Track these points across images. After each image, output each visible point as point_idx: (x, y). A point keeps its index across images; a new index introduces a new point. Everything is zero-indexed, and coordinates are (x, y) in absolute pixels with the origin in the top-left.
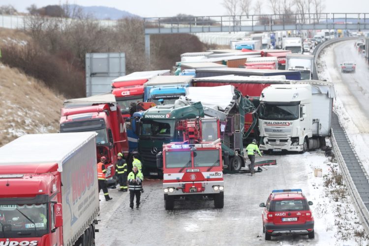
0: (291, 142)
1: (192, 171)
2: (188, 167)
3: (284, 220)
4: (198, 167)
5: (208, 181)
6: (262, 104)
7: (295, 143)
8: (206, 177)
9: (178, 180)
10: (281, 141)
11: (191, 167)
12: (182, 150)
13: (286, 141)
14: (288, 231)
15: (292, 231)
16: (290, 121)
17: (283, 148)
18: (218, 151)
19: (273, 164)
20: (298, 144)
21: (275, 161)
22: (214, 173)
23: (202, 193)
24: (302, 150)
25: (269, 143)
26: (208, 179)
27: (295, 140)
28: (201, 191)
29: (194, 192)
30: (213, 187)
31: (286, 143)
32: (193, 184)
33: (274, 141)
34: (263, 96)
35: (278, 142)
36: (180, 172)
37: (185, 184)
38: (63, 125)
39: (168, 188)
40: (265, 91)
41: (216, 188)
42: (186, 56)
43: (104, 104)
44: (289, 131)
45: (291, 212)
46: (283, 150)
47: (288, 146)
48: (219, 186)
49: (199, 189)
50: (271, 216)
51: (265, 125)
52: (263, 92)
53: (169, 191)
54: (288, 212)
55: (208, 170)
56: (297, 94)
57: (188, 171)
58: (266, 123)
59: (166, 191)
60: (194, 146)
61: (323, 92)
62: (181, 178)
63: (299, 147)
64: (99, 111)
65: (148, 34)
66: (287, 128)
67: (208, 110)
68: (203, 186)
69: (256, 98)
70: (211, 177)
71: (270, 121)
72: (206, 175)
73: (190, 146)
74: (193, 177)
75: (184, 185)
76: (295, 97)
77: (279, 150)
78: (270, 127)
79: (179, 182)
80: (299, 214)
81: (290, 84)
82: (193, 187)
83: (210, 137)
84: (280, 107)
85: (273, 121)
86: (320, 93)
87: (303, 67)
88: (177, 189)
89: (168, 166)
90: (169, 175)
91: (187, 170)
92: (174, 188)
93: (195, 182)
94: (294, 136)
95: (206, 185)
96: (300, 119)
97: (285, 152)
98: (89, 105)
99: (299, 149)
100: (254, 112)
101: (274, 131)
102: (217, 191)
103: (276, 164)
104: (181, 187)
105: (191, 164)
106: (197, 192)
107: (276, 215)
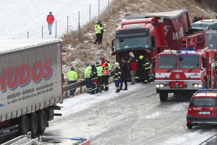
1: (177, 71)
2: (174, 68)
3: (200, 113)
4: (181, 69)
5: (189, 80)
8: (187, 77)
9: (166, 78)
11: (177, 69)
12: (171, 55)
14: (202, 122)
15: (205, 122)
18: (198, 57)
22: (194, 74)
23: (184, 89)
28: (182, 88)
29: (177, 88)
30: (193, 84)
36: (168, 72)
37: (171, 81)
39: (159, 84)
41: (196, 86)
43: (153, 17)
45: (206, 107)
48: (198, 84)
49: (181, 86)
50: (191, 109)
53: (160, 86)
54: (203, 107)
55: (190, 72)
57: (174, 71)
59: (158, 86)
60: (180, 52)
62: (168, 77)
68: (185, 84)
70: (192, 77)
72: (187, 75)
73: (177, 52)
74: (178, 76)
79: (167, 80)
82: (176, 84)
88: (166, 85)
90: (159, 74)
91: (173, 71)
92: (163, 84)
93: (178, 80)
95: (187, 83)
102: (197, 88)
104: (168, 83)
105: (176, 66)
106: (180, 88)
107: (194, 109)
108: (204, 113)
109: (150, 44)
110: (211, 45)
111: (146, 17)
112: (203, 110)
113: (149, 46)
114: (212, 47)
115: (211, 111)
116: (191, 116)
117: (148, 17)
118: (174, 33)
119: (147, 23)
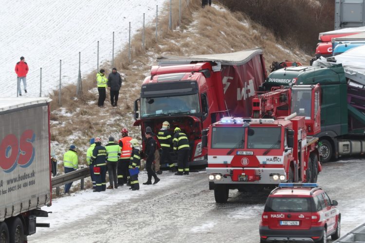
1: (244, 153)
2: (239, 148)
3: (283, 223)
4: (252, 149)
5: (264, 167)
8: (261, 162)
9: (225, 165)
11: (244, 148)
12: (235, 125)
14: (286, 239)
15: (291, 239)
18: (279, 129)
22: (272, 157)
23: (256, 182)
26: (265, 165)
29: (243, 181)
30: (271, 175)
32: (243, 170)
36: (229, 154)
37: (234, 170)
39: (214, 174)
41: (276, 177)
48: (279, 175)
49: (251, 177)
50: (266, 217)
53: (215, 178)
55: (265, 154)
57: (239, 153)
59: (211, 178)
60: (250, 121)
62: (229, 162)
68: (258, 174)
70: (268, 163)
72: (261, 159)
73: (244, 121)
74: (245, 161)
75: (232, 171)
79: (227, 167)
82: (244, 174)
88: (225, 176)
89: (217, 146)
90: (214, 157)
91: (237, 152)
92: (221, 175)
93: (245, 168)
95: (261, 171)
102: (277, 181)
104: (229, 173)
105: (243, 145)
106: (248, 181)
107: (273, 216)
108: (289, 223)
109: (199, 107)
110: (301, 109)
111: (192, 62)
112: (288, 218)
113: (197, 111)
114: (303, 112)
115: (301, 221)
116: (266, 228)
117: (196, 62)
118: (239, 89)
119: (193, 71)
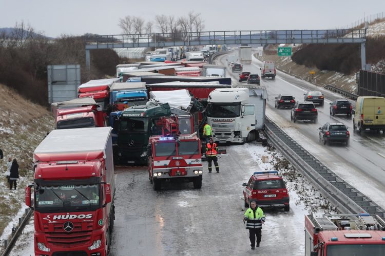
0: (234, 135)
1: (177, 158)
2: (173, 155)
3: (266, 196)
4: (181, 156)
6: (209, 105)
7: (237, 136)
8: (188, 163)
9: (165, 166)
10: (226, 134)
11: (176, 155)
12: (168, 141)
13: (230, 134)
14: (269, 205)
15: (272, 205)
16: (233, 118)
17: (228, 140)
19: (223, 153)
20: (240, 137)
21: (225, 150)
22: (195, 160)
23: (185, 176)
24: (242, 142)
25: (216, 136)
26: (190, 165)
27: (237, 133)
28: (185, 175)
29: (179, 175)
30: (194, 171)
31: (230, 136)
33: (220, 134)
34: (211, 98)
35: (223, 136)
36: (167, 159)
38: (60, 123)
39: (157, 173)
40: (212, 94)
41: (196, 172)
42: (120, 67)
43: (92, 105)
44: (232, 126)
45: (271, 190)
46: (227, 142)
47: (232, 139)
48: (198, 171)
49: (183, 173)
50: (255, 193)
51: (212, 121)
52: (210, 95)
53: (158, 175)
54: (268, 190)
55: (190, 158)
56: (238, 96)
57: (174, 158)
58: (213, 120)
59: (155, 175)
60: (177, 138)
61: (258, 94)
62: (168, 164)
63: (240, 139)
64: (88, 111)
65: (88, 49)
66: (230, 124)
67: (173, 110)
68: (186, 170)
69: (204, 99)
70: (192, 163)
71: (217, 118)
72: (188, 161)
73: (174, 138)
74: (178, 163)
75: (171, 170)
76: (236, 98)
77: (224, 142)
78: (216, 123)
80: (277, 191)
81: (231, 88)
82: (178, 171)
83: (185, 130)
84: (222, 107)
85: (219, 119)
86: (255, 95)
87: (218, 75)
88: (165, 173)
89: (157, 155)
90: (158, 162)
91: (172, 158)
92: (162, 173)
93: (179, 168)
94: (236, 130)
95: (188, 170)
96: (241, 116)
97: (229, 144)
98: (79, 107)
99: (240, 141)
100: (204, 111)
101: (220, 126)
103: (226, 153)
104: (168, 171)
105: (175, 153)
106: (182, 175)
108: (270, 196)
112: (269, 193)
114: (186, 132)
115: (277, 194)
